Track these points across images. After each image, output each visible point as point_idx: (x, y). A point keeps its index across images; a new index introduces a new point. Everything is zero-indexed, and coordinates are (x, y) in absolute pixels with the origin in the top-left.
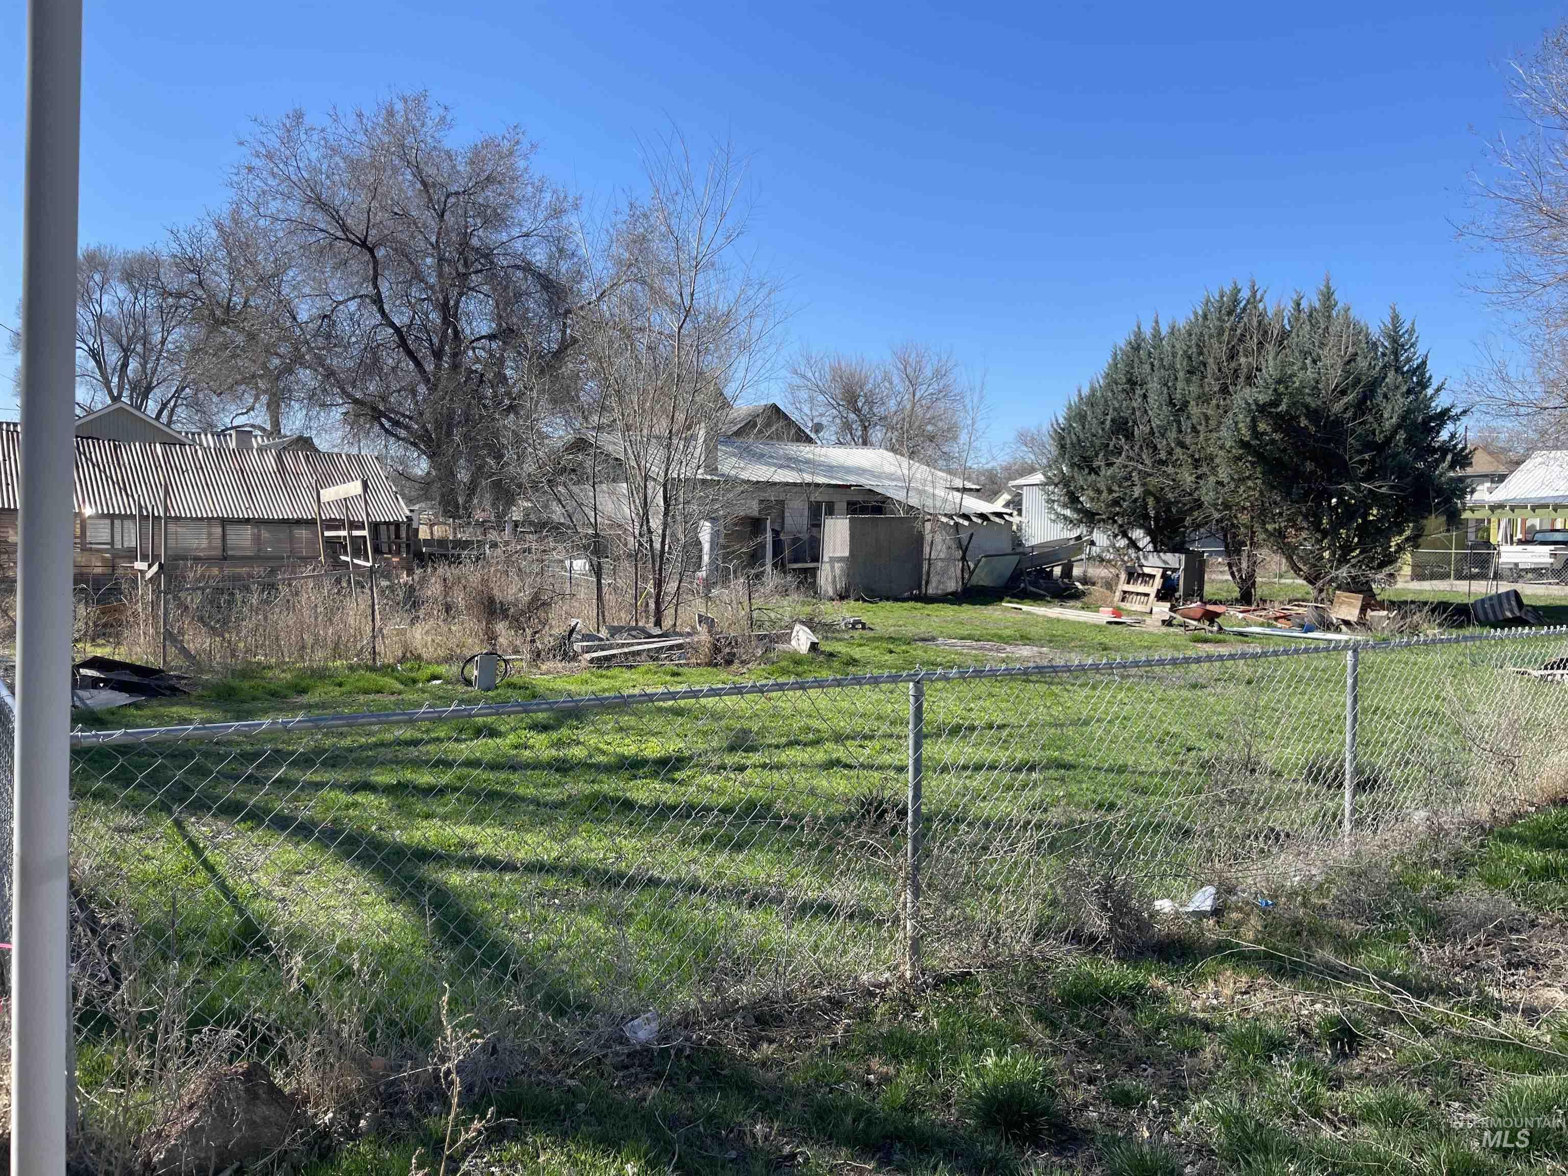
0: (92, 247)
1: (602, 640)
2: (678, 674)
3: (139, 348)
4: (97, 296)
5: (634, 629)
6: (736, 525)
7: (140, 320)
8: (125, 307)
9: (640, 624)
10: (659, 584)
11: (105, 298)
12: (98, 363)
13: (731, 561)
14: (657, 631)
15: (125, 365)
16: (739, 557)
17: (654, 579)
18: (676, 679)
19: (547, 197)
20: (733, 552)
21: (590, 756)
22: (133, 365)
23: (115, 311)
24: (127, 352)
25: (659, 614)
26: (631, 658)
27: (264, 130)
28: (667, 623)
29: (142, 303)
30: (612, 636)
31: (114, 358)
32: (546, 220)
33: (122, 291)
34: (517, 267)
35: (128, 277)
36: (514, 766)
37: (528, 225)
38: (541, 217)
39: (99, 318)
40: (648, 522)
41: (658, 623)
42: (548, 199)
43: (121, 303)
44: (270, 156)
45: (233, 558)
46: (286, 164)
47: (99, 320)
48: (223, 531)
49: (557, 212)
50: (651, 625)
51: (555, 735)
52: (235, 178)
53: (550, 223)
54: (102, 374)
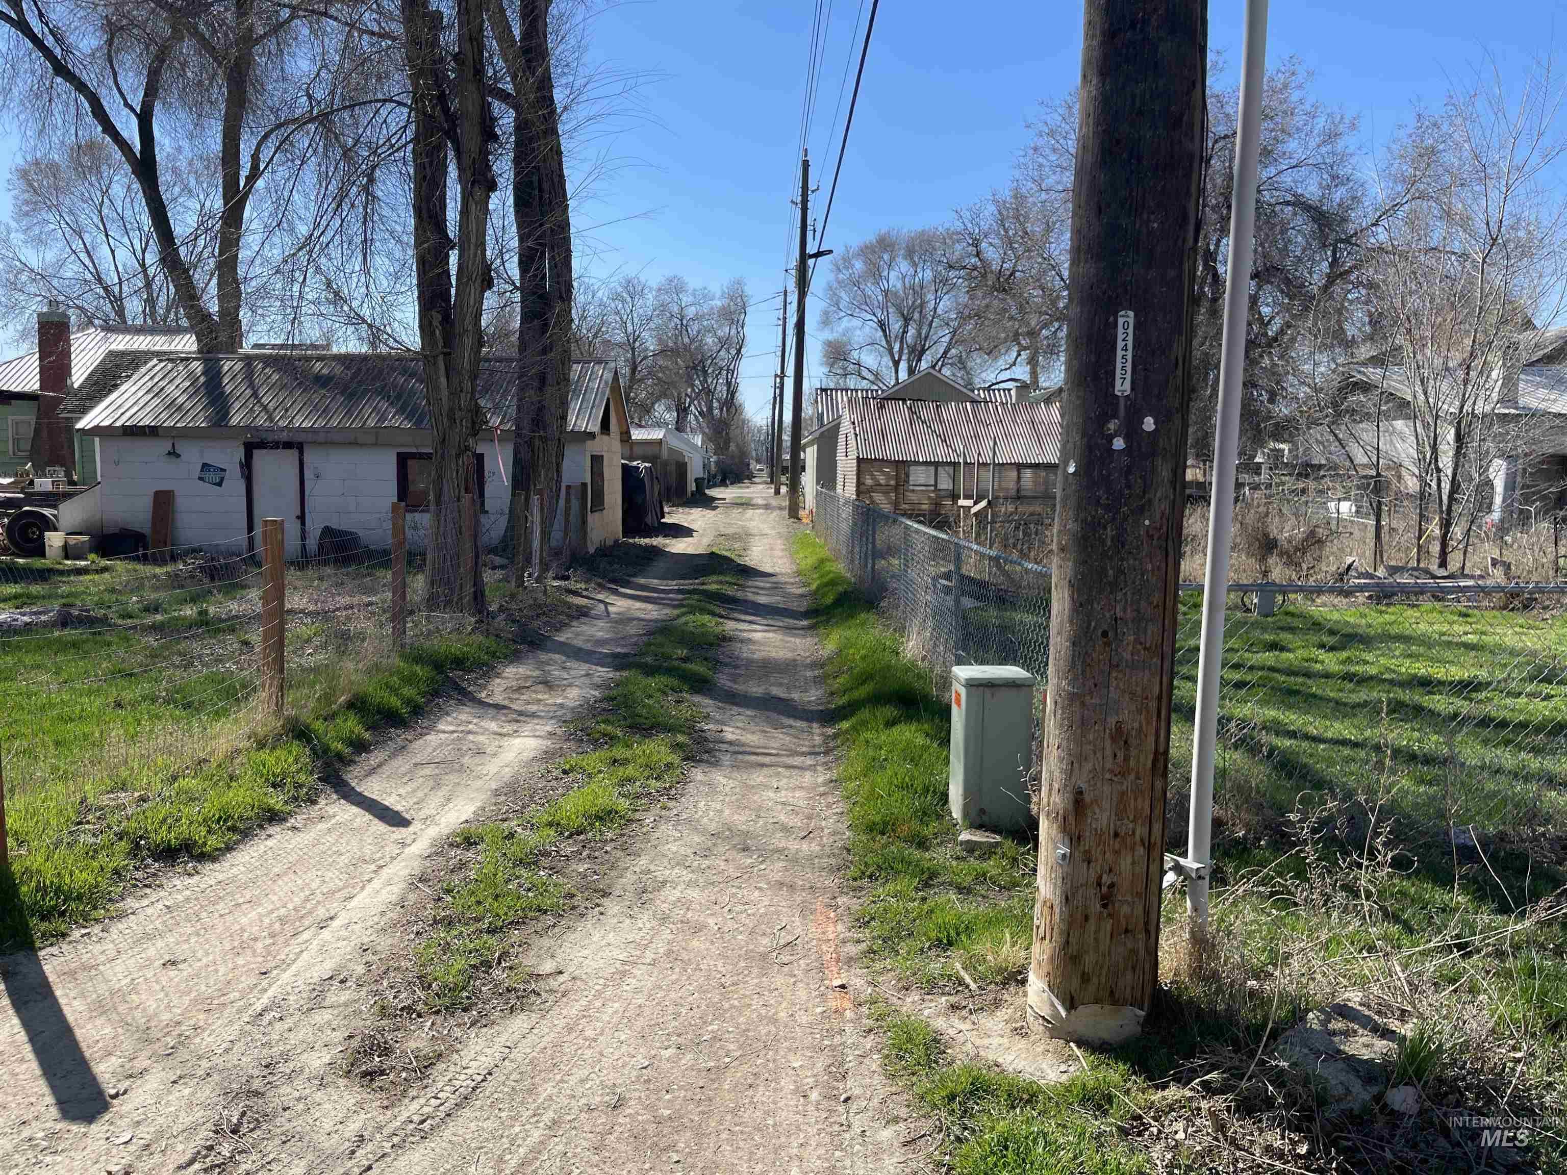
0: (883, 232)
1: (1380, 578)
2: (1466, 615)
3: (916, 316)
4: (885, 273)
5: (1414, 569)
6: (1543, 463)
7: (918, 291)
8: (907, 280)
9: (1422, 565)
10: (1446, 525)
11: (892, 274)
12: (884, 331)
13: (1534, 502)
14: (1442, 572)
15: (905, 332)
16: (1544, 498)
17: (1441, 519)
18: (1465, 619)
19: (1321, 122)
20: (1540, 492)
21: (1382, 674)
22: (912, 332)
23: (899, 285)
24: (907, 320)
25: (1444, 554)
26: (1414, 598)
27: (1050, 110)
28: (1454, 564)
29: (920, 275)
30: (1390, 575)
31: (897, 326)
32: (1319, 146)
33: (904, 266)
34: (1288, 203)
35: (910, 254)
36: (1308, 675)
37: (1300, 155)
38: (1312, 144)
39: (886, 292)
40: (1436, 461)
41: (1443, 564)
42: (1321, 125)
43: (904, 277)
44: (1052, 134)
45: (1025, 497)
46: (1065, 138)
47: (886, 295)
48: (1019, 473)
49: (1331, 137)
50: (1436, 567)
51: (1344, 655)
52: (1022, 160)
53: (1323, 150)
54: (887, 341)
